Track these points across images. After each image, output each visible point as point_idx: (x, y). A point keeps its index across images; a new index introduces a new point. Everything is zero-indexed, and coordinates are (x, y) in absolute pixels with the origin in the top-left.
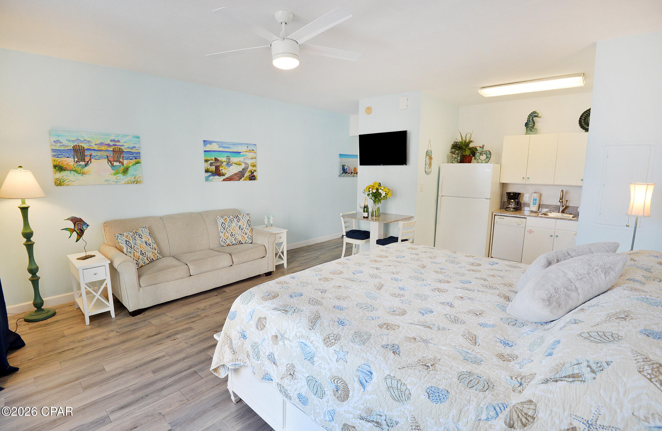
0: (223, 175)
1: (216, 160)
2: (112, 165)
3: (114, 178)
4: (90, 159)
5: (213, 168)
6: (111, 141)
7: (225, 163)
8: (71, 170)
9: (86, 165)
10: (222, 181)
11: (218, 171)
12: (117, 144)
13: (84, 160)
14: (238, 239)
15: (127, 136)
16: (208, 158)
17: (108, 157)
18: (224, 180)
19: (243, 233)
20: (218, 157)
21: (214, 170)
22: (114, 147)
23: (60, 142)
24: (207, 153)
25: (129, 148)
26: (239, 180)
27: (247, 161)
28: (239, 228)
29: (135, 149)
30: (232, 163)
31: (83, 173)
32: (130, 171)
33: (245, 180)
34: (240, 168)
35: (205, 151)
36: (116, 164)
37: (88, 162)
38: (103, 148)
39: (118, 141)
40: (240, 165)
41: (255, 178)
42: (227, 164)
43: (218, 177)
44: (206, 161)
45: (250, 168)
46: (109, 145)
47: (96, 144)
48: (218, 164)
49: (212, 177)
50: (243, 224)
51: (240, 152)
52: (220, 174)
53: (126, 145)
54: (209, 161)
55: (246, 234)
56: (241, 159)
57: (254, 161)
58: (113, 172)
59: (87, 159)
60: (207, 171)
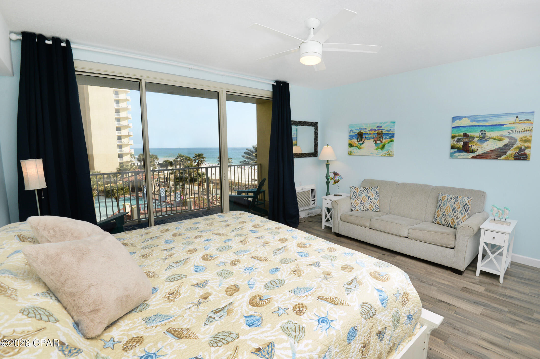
0: (473, 151)
1: (465, 135)
2: (376, 143)
3: (375, 152)
4: (365, 140)
5: (461, 144)
6: (377, 127)
7: (477, 139)
8: (355, 147)
9: (363, 143)
10: (471, 158)
11: (467, 147)
12: (380, 129)
13: (362, 140)
14: (448, 221)
15: (387, 122)
16: (455, 134)
17: (374, 138)
18: (473, 157)
19: (455, 217)
20: (469, 132)
21: (461, 147)
22: (378, 131)
23: (353, 131)
24: (454, 129)
25: (387, 131)
26: (497, 159)
27: (513, 135)
28: (453, 210)
29: (391, 131)
30: (488, 138)
31: (361, 148)
32: (386, 147)
33: (507, 159)
34: (500, 144)
35: (453, 127)
36: (378, 142)
37: (364, 141)
38: (372, 132)
39: (381, 127)
40: (500, 140)
41: (526, 157)
42: (481, 139)
43: (466, 154)
44: (453, 137)
45: (519, 144)
46: (375, 130)
47: (369, 130)
48: (467, 140)
49: (458, 154)
50: (458, 207)
51: (503, 125)
52: (468, 151)
53: (386, 129)
54: (457, 137)
55: (457, 218)
56: (505, 133)
57: (527, 134)
58: (376, 147)
59: (363, 140)
60: (452, 147)
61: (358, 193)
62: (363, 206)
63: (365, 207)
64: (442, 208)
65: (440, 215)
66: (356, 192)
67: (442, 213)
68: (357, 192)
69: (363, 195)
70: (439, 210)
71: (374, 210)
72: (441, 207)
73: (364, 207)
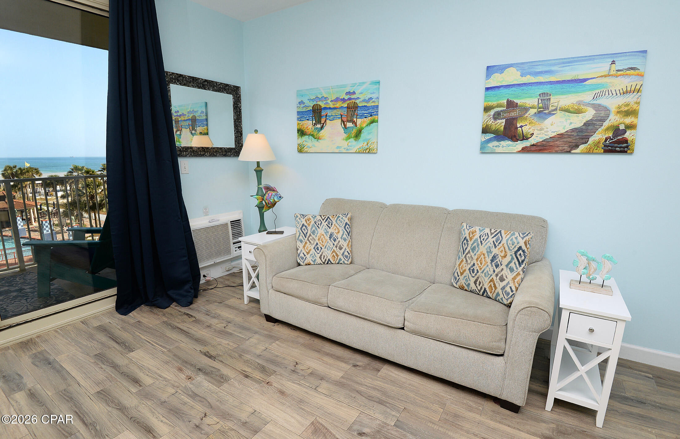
1: (510, 104)
2: (345, 126)
3: (345, 144)
4: (325, 121)
5: (501, 124)
8: (309, 135)
9: (321, 129)
11: (513, 129)
13: (320, 122)
14: (482, 284)
16: (490, 104)
17: (342, 116)
18: (524, 150)
19: (497, 275)
21: (502, 128)
22: (349, 102)
28: (492, 261)
31: (319, 138)
32: (364, 135)
36: (349, 125)
37: (323, 124)
43: (510, 142)
44: (487, 109)
48: (513, 114)
49: (495, 143)
52: (515, 136)
55: (502, 279)
58: (345, 136)
60: (485, 130)
61: (309, 228)
62: (321, 253)
63: (324, 256)
64: (469, 255)
65: (465, 270)
66: (306, 227)
67: (469, 266)
68: (309, 225)
69: (321, 231)
70: (462, 261)
71: (341, 262)
72: (467, 254)
73: (321, 255)
